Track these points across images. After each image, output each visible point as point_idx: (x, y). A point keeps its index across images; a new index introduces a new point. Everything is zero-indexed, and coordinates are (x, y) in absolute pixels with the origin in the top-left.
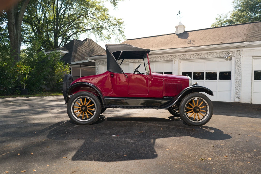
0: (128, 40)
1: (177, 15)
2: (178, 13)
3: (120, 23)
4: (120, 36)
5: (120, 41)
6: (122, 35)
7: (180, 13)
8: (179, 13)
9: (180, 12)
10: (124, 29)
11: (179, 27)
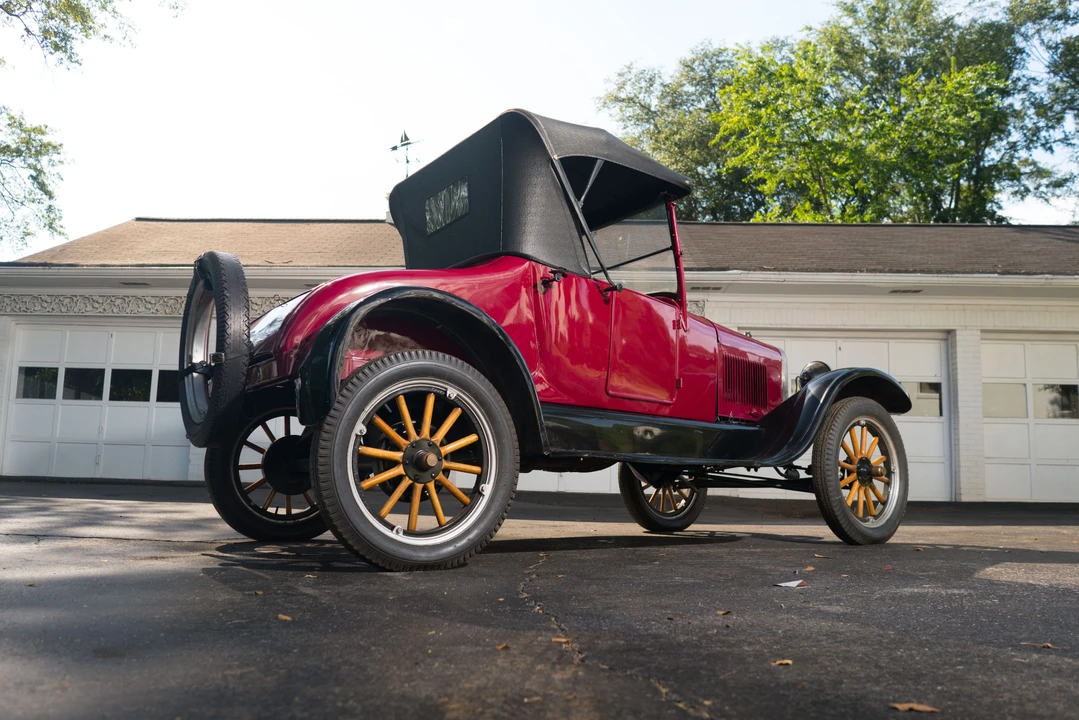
1: (395, 148)
2: (399, 144)
3: (44, 149)
4: (30, 213)
5: (28, 234)
6: (44, 207)
7: (405, 140)
8: (402, 141)
9: (407, 139)
10: (58, 181)
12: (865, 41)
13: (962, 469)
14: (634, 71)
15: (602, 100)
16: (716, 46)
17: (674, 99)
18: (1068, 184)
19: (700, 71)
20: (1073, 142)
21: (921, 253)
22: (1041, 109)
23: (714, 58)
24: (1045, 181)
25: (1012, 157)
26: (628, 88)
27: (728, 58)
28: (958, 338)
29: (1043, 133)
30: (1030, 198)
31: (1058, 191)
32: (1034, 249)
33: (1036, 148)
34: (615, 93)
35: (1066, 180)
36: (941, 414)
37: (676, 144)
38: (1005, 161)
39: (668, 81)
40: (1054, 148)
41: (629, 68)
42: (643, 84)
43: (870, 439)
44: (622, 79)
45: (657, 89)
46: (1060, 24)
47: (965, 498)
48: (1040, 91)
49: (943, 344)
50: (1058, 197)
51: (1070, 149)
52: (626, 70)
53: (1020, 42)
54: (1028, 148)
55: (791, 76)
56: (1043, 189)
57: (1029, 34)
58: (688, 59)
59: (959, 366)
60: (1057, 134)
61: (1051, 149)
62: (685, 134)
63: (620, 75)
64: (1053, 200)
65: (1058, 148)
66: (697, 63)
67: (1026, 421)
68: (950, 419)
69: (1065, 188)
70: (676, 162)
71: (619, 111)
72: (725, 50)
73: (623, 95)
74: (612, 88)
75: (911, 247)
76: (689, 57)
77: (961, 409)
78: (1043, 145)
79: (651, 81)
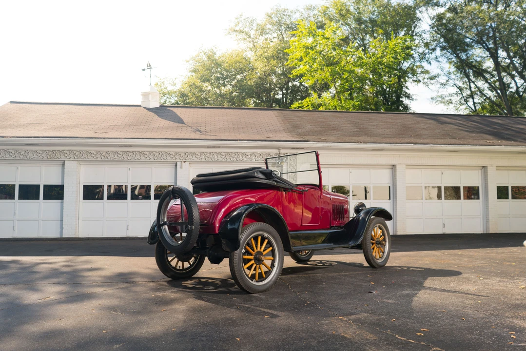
0: (12, 102)
1: (144, 70)
2: (146, 68)
8: (147, 66)
9: (150, 65)
11: (150, 96)
12: (352, 9)
13: (398, 222)
14: (243, 17)
15: (228, 31)
16: (283, 7)
17: (262, 31)
18: (437, 78)
19: (275, 19)
20: (439, 60)
21: (382, 129)
22: (427, 45)
23: (281, 13)
24: (427, 76)
25: (414, 65)
26: (240, 25)
27: (288, 14)
28: (397, 168)
29: (427, 56)
30: (420, 84)
31: (432, 81)
32: (425, 127)
33: (424, 62)
34: (234, 27)
35: (436, 77)
36: (390, 199)
37: (266, 58)
38: (411, 67)
39: (260, 23)
40: (431, 62)
41: (241, 15)
42: (248, 24)
43: (380, 231)
44: (237, 21)
45: (255, 27)
46: (436, 7)
47: (399, 233)
48: (427, 37)
49: (391, 170)
50: (432, 84)
51: (438, 63)
52: (239, 16)
53: (418, 15)
54: (421, 62)
55: (323, 36)
56: (426, 80)
57: (423, 11)
58: (269, 13)
59: (397, 180)
60: (433, 56)
61: (430, 63)
62: (270, 53)
63: (237, 19)
64: (430, 86)
65: (433, 62)
66: (273, 15)
67: (421, 201)
68: (393, 201)
69: (435, 80)
70: (266, 66)
71: (235, 36)
72: (287, 10)
73: (237, 28)
74: (233, 25)
75: (377, 125)
76: (270, 12)
77: (398, 197)
78: (427, 61)
79: (252, 22)
